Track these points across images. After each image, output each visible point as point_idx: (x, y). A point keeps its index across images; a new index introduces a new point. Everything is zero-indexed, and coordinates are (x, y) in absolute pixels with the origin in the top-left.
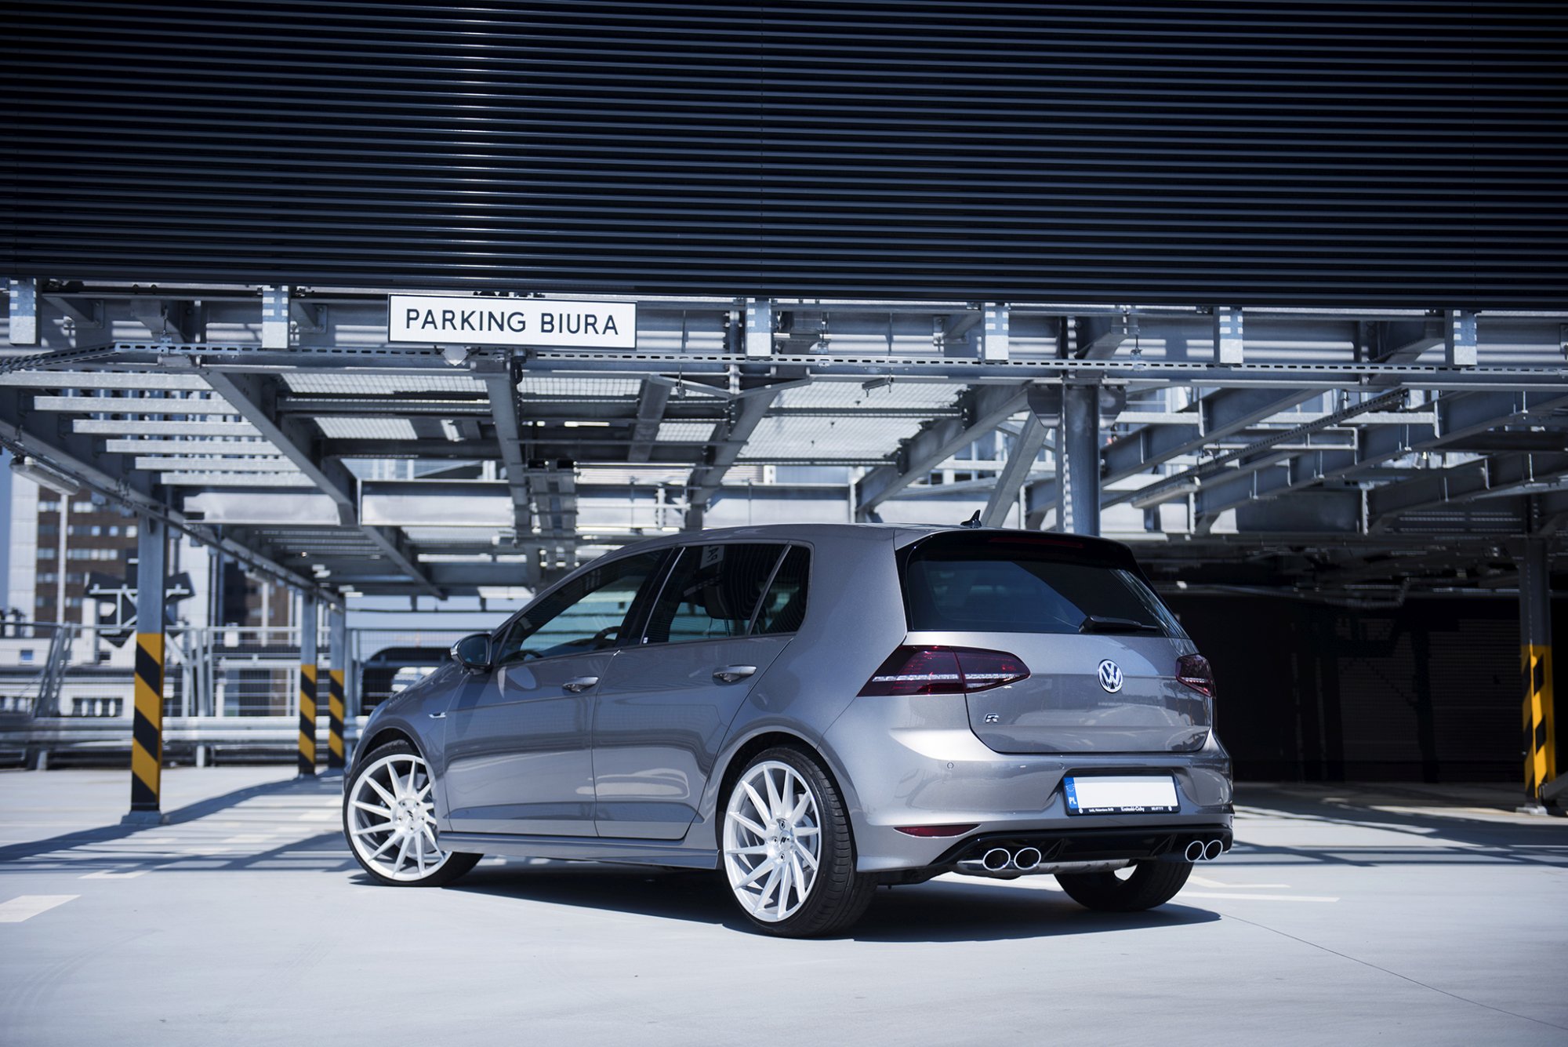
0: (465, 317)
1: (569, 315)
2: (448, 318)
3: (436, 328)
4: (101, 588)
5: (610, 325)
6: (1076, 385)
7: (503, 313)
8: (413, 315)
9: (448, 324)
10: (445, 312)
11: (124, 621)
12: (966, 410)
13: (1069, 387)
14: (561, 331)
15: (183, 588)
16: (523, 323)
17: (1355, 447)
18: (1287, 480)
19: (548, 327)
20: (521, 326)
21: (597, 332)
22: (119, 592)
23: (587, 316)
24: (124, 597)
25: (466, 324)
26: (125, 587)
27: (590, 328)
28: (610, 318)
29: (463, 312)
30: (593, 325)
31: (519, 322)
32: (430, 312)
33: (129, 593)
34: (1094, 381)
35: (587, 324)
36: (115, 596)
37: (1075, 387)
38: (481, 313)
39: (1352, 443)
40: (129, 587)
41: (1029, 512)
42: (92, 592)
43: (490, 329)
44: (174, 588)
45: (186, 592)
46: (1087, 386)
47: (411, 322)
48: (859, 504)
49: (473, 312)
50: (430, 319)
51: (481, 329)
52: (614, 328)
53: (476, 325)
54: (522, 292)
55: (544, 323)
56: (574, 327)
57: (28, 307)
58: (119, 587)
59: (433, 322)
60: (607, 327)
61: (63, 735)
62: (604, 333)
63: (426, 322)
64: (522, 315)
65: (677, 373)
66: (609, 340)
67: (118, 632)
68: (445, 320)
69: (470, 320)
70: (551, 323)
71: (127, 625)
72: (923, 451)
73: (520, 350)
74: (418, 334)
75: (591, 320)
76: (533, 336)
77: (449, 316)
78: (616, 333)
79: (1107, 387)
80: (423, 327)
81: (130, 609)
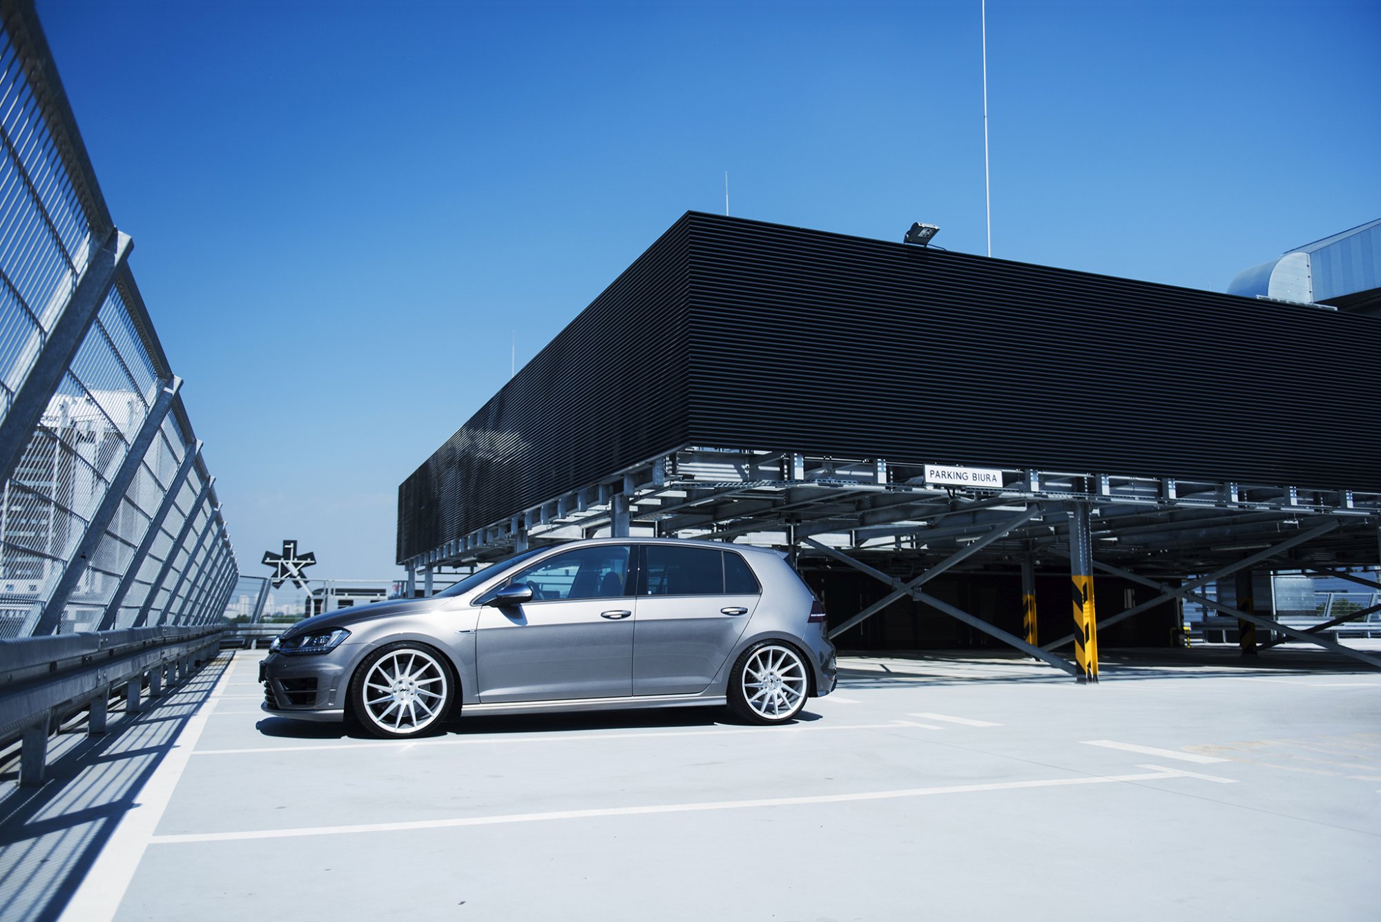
1: (981, 474)
3: (940, 478)
4: (271, 559)
5: (994, 479)
7: (960, 473)
9: (944, 476)
10: (942, 472)
11: (281, 576)
14: (979, 480)
15: (311, 560)
20: (966, 478)
21: (990, 482)
22: (280, 562)
23: (987, 475)
24: (282, 564)
25: (949, 477)
26: (282, 559)
28: (994, 476)
29: (948, 472)
30: (989, 479)
31: (966, 476)
32: (938, 472)
33: (284, 562)
35: (987, 479)
36: (278, 563)
38: (954, 473)
40: (285, 559)
42: (266, 561)
43: (957, 479)
44: (307, 560)
45: (313, 562)
47: (932, 475)
49: (951, 472)
50: (938, 475)
51: (954, 479)
52: (995, 481)
53: (953, 477)
54: (966, 465)
55: (973, 477)
56: (983, 479)
57: (801, 464)
58: (280, 559)
61: (264, 632)
62: (992, 482)
64: (966, 474)
67: (279, 581)
71: (283, 578)
74: (932, 478)
76: (969, 482)
77: (944, 473)
78: (996, 483)
80: (936, 478)
81: (285, 570)
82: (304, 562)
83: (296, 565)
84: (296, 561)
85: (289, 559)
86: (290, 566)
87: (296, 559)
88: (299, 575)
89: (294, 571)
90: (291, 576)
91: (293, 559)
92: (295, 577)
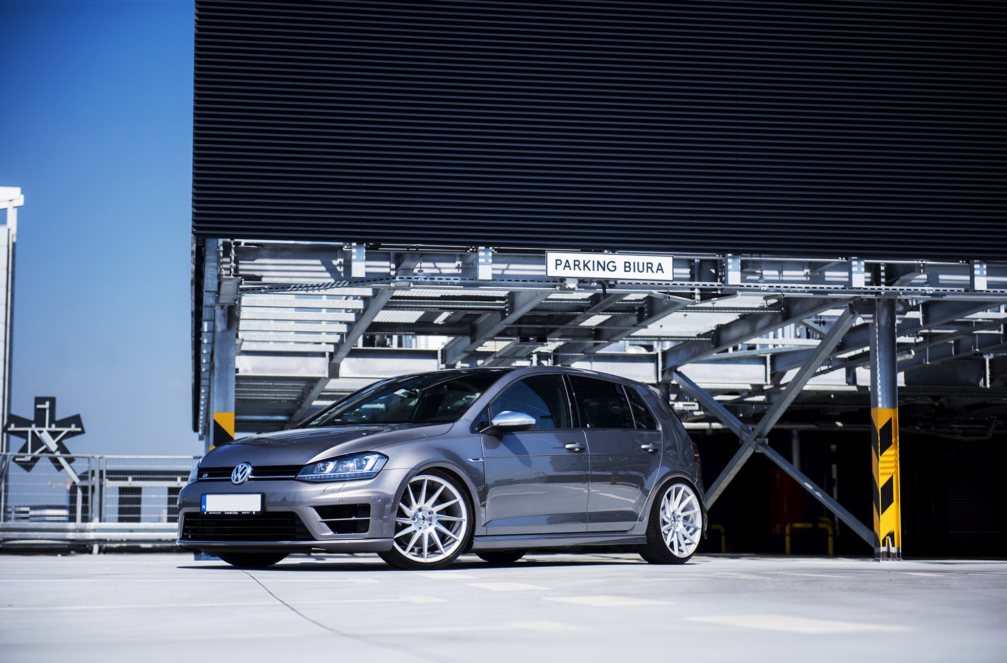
0: (585, 264)
1: (638, 263)
2: (577, 264)
3: (571, 269)
4: (15, 427)
5: (660, 268)
6: (882, 299)
7: (604, 262)
8: (559, 262)
9: (576, 267)
10: (575, 261)
11: (33, 451)
12: (783, 309)
13: (879, 300)
14: (634, 271)
15: (76, 427)
16: (615, 267)
17: (1002, 332)
18: (952, 352)
19: (628, 269)
20: (614, 268)
21: (653, 272)
22: (29, 430)
23: (648, 263)
24: (33, 433)
25: (586, 267)
26: (34, 426)
27: (649, 269)
28: (660, 264)
29: (584, 261)
30: (651, 268)
31: (613, 266)
32: (567, 261)
33: (36, 430)
34: (893, 297)
35: (648, 268)
36: (27, 432)
37: (882, 300)
38: (594, 261)
39: (1000, 330)
40: (37, 426)
41: (773, 372)
42: (9, 429)
43: (598, 270)
44: (70, 427)
45: (79, 429)
46: (888, 300)
47: (558, 266)
48: (663, 367)
49: (589, 261)
50: (567, 265)
51: (594, 270)
52: (662, 270)
53: (591, 268)
54: (613, 250)
55: (625, 267)
56: (641, 269)
57: (361, 257)
58: (30, 426)
59: (569, 266)
60: (658, 269)
62: (657, 272)
63: (565, 266)
64: (614, 262)
65: (667, 291)
66: (659, 276)
67: (29, 459)
68: (575, 265)
69: (587, 265)
70: (629, 267)
71: (36, 453)
72: (734, 333)
73: (612, 281)
74: (560, 272)
75: (650, 265)
76: (620, 274)
77: (577, 263)
78: (663, 272)
79: (899, 300)
80: (564, 269)
81: (38, 442)
82: (66, 430)
83: (54, 434)
84: (54, 428)
85: (44, 426)
86: (46, 437)
87: (53, 426)
88: (58, 450)
89: (52, 444)
90: (47, 451)
91: (50, 426)
92: (52, 452)
